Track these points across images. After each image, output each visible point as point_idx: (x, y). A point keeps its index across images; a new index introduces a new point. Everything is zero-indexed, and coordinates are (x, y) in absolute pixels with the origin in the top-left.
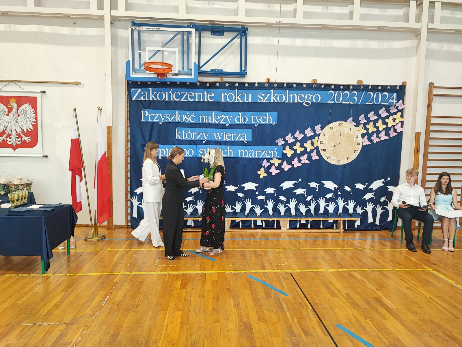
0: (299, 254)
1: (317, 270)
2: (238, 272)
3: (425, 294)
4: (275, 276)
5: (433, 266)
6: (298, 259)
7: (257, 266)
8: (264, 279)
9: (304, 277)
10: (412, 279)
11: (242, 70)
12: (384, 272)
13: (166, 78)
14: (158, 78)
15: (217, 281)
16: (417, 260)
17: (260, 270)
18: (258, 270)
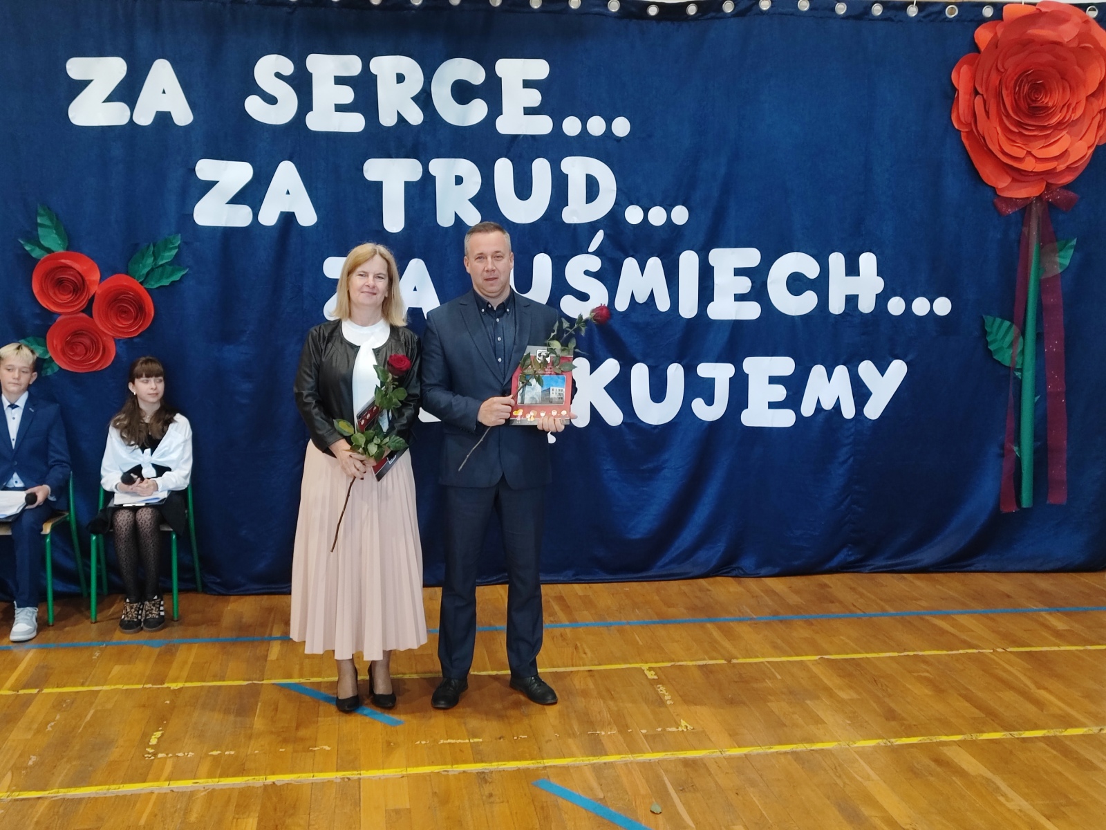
0: (736, 682)
1: (808, 747)
2: (494, 766)
4: (644, 781)
6: (732, 702)
7: (570, 741)
8: (601, 796)
9: (761, 776)
15: (409, 810)
17: (582, 757)
18: (572, 755)
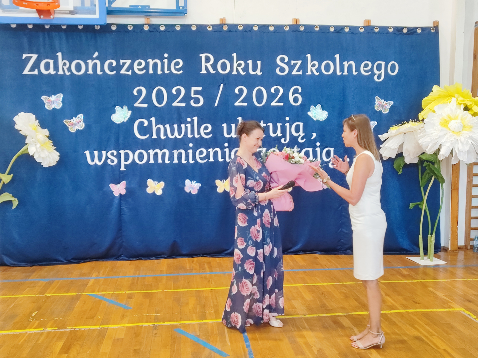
2: (161, 324)
3: (440, 346)
4: (217, 329)
5: (467, 304)
8: (198, 334)
10: (426, 325)
11: (180, 5)
12: (389, 315)
13: (53, 18)
14: (40, 18)
15: (123, 339)
16: (445, 296)
17: (196, 320)
18: (193, 320)
